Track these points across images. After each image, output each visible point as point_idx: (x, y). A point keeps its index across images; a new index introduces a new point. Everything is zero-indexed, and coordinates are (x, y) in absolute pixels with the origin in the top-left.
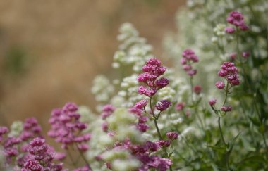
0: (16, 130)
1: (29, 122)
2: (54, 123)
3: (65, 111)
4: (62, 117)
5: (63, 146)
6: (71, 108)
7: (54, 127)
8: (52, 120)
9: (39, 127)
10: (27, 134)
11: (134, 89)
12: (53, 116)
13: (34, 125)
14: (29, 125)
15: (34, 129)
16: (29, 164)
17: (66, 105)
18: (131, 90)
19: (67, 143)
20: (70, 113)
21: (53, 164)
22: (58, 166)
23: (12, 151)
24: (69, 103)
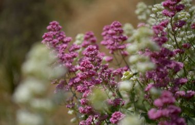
0: (79, 39)
1: (88, 34)
2: (105, 35)
3: (112, 27)
4: (110, 31)
5: (110, 52)
6: (116, 25)
7: (105, 38)
8: (104, 33)
9: (95, 38)
10: (87, 43)
11: (161, 13)
12: (105, 31)
13: (92, 36)
14: (88, 36)
15: (92, 39)
16: (84, 64)
17: (113, 23)
18: (159, 13)
19: (113, 50)
20: (115, 29)
21: (101, 64)
22: (105, 66)
23: (74, 54)
24: (115, 22)
